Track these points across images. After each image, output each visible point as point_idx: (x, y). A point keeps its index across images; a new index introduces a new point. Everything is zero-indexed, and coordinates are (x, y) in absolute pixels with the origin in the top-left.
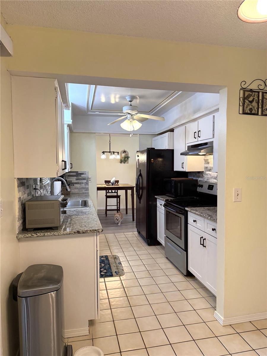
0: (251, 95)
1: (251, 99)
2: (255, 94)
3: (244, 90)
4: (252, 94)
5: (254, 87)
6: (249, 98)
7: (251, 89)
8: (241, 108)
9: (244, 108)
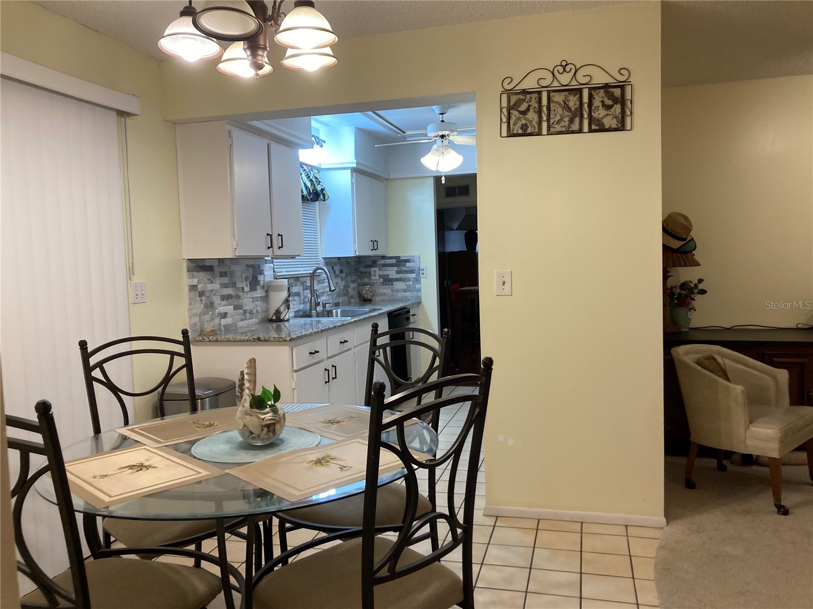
0: (524, 100)
1: (523, 107)
2: (531, 98)
3: (509, 93)
4: (525, 98)
5: (530, 84)
6: (518, 107)
7: (524, 90)
8: (505, 126)
9: (509, 126)
